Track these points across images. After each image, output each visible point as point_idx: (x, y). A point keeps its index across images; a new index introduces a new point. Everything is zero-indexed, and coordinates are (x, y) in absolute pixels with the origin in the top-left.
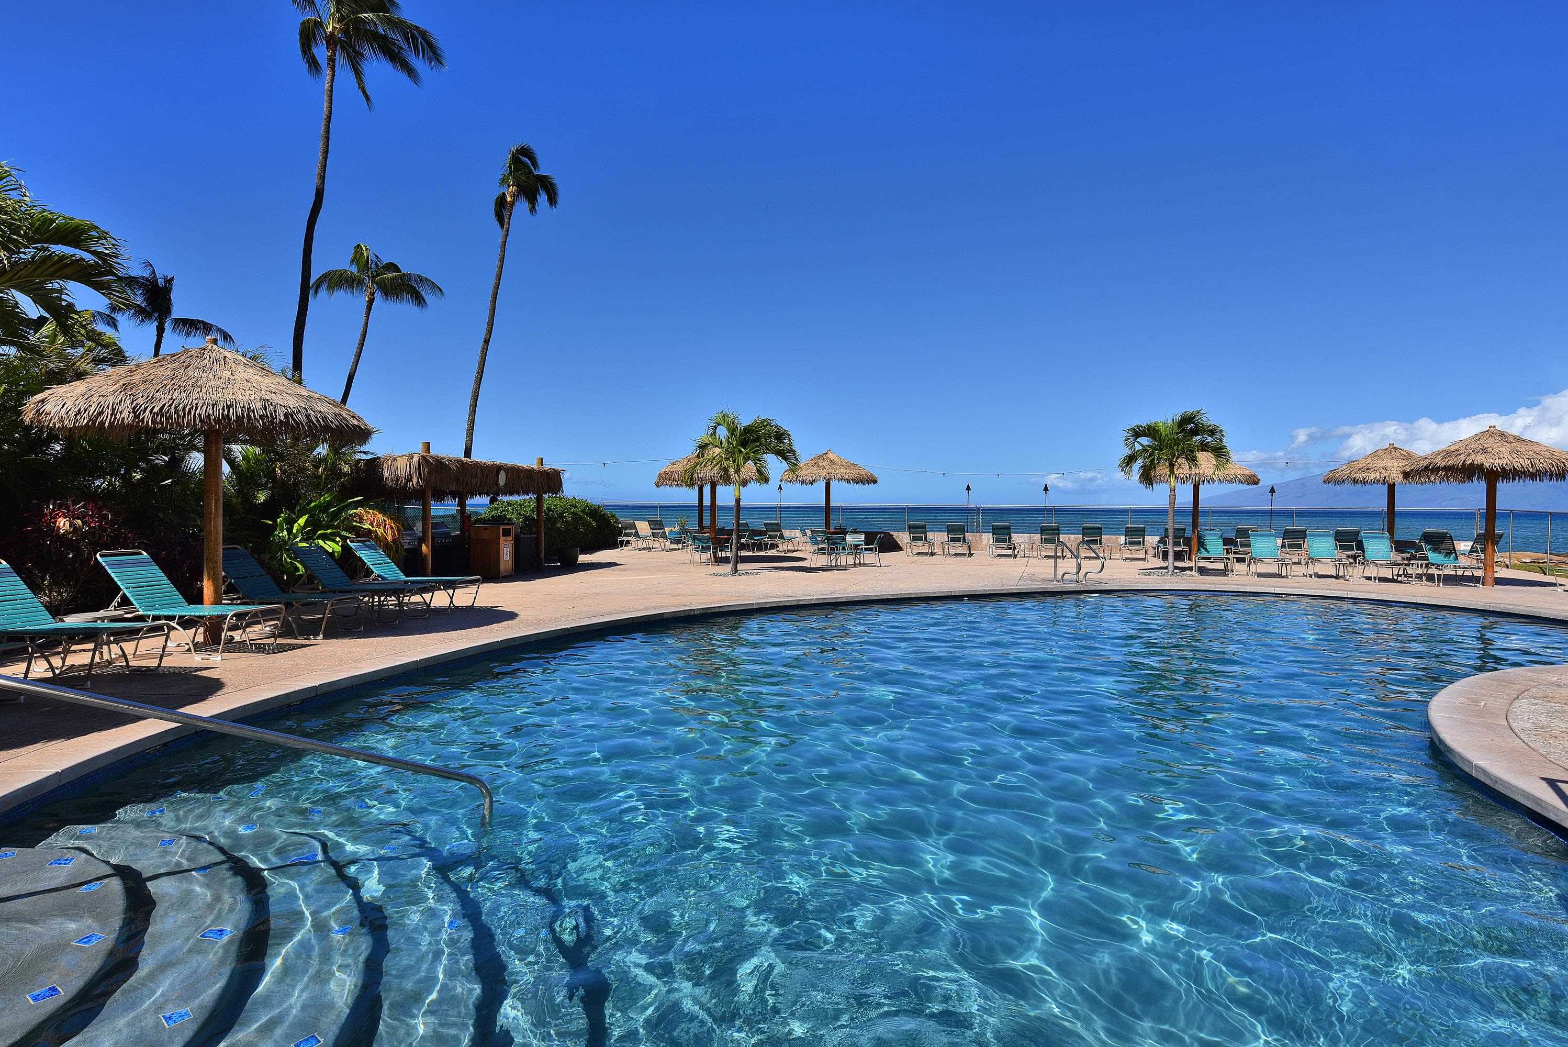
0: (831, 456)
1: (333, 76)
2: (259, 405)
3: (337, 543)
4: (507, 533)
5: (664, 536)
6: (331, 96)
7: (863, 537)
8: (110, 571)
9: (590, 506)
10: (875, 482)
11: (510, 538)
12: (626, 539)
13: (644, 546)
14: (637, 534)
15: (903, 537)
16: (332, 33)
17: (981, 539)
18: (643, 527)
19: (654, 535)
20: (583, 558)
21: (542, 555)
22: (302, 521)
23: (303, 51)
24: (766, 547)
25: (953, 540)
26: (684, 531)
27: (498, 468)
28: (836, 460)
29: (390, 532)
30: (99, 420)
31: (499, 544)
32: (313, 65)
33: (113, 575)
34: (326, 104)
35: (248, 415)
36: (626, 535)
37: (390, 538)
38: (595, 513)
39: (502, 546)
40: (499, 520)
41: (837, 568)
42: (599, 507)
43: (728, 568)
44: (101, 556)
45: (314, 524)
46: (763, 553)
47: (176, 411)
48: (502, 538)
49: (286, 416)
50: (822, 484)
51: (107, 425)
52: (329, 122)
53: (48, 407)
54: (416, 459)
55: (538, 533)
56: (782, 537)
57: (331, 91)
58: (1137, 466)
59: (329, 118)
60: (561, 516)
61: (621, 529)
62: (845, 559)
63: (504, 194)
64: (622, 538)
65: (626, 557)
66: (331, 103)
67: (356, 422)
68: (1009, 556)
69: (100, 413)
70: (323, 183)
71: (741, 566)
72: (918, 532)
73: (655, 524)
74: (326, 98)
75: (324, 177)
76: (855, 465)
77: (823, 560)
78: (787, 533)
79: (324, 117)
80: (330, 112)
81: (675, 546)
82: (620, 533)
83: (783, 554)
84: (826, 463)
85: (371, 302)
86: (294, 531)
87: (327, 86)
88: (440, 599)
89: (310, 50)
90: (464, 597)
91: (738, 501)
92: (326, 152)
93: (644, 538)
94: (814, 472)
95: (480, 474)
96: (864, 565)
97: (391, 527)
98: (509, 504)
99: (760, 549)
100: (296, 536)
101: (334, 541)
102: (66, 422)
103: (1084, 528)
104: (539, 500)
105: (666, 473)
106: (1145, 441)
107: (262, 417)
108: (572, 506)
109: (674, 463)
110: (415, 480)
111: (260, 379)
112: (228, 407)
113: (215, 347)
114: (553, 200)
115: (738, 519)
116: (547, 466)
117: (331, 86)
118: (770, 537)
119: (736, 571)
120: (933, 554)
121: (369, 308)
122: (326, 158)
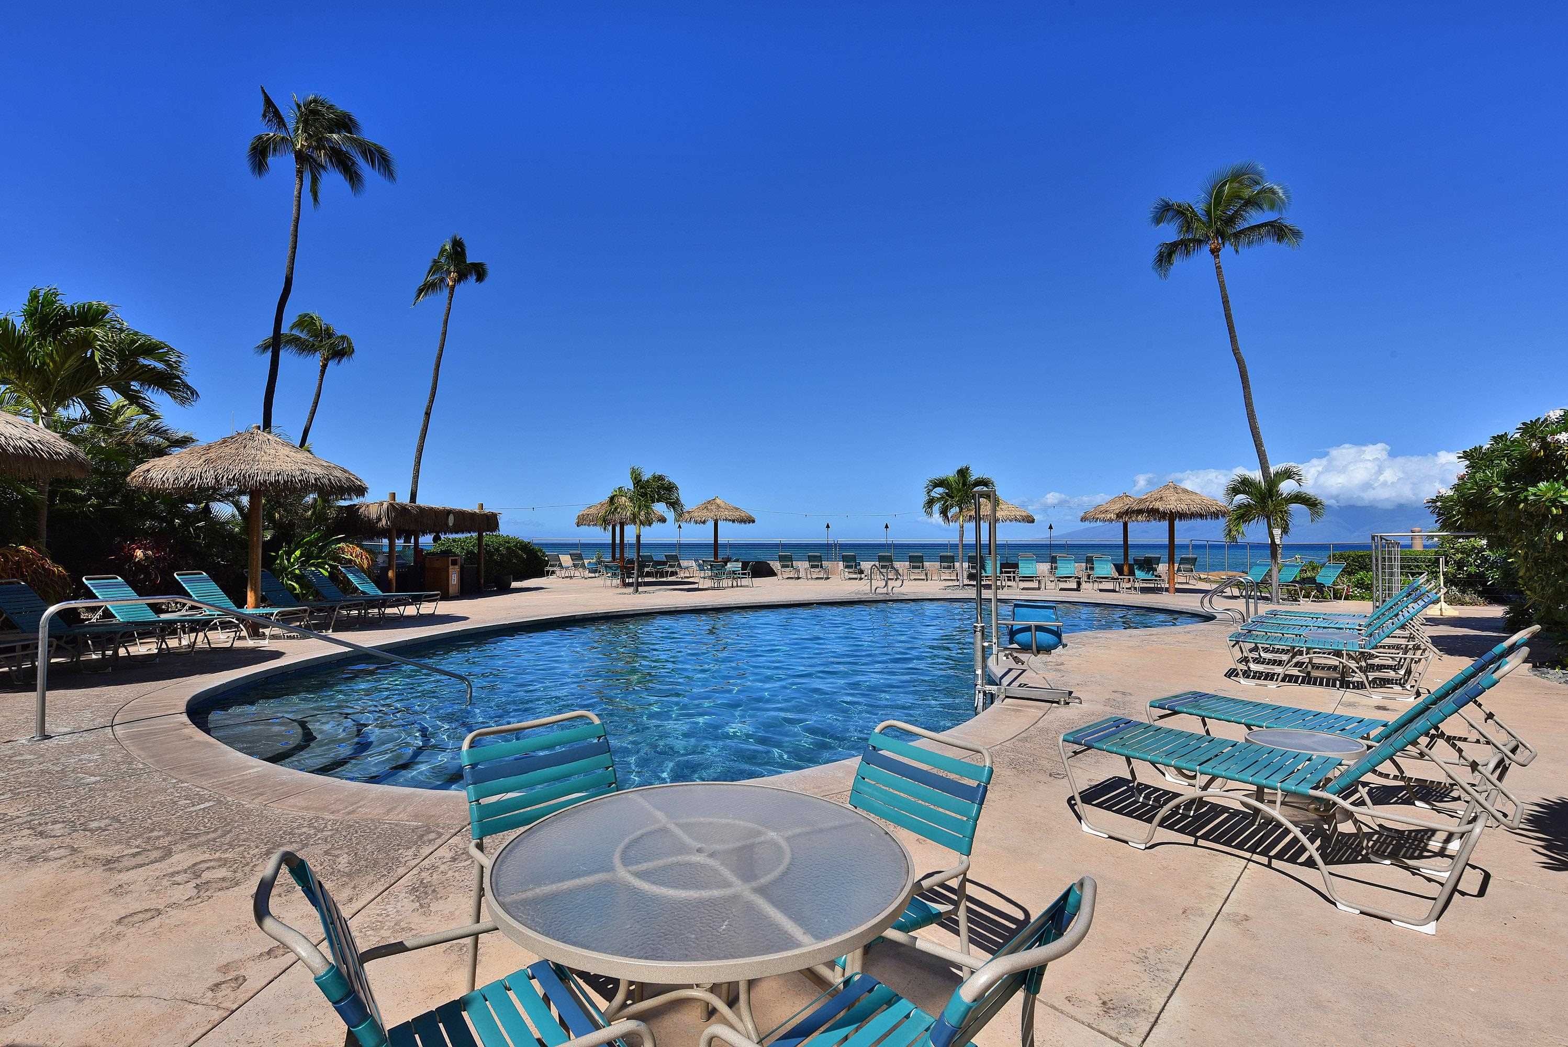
0: (718, 501)
1: (302, 185)
2: (298, 473)
3: (326, 570)
4: (454, 563)
5: (583, 566)
6: (299, 202)
7: (740, 565)
8: (184, 585)
9: (521, 543)
10: (753, 521)
11: (457, 567)
12: (551, 569)
13: (567, 575)
14: (561, 565)
15: (776, 565)
16: (300, 150)
17: (838, 566)
18: (566, 560)
19: (575, 566)
20: (514, 585)
21: (482, 581)
22: (298, 553)
24: (666, 574)
25: (812, 567)
26: (599, 562)
27: (448, 512)
28: (722, 505)
29: (365, 561)
30: (191, 484)
31: (448, 572)
33: (186, 588)
34: (295, 208)
35: (292, 480)
36: (552, 566)
37: (365, 566)
38: (526, 547)
39: (450, 573)
40: (446, 553)
41: (718, 588)
42: (529, 543)
43: (631, 589)
44: (177, 575)
45: (307, 557)
46: (664, 579)
47: (245, 478)
48: (451, 567)
49: (315, 480)
50: (711, 524)
51: (196, 487)
52: (297, 223)
53: (153, 474)
54: (385, 505)
55: (479, 564)
56: (679, 566)
57: (300, 197)
58: (937, 507)
59: (297, 219)
60: (497, 550)
61: (548, 561)
62: (726, 582)
64: (548, 568)
65: (551, 583)
66: (299, 207)
67: (359, 483)
68: (856, 579)
69: (192, 479)
70: (292, 273)
71: (640, 589)
72: (786, 561)
73: (576, 557)
74: (295, 203)
75: (293, 268)
76: (737, 509)
77: (708, 583)
78: (684, 563)
80: (299, 215)
81: (593, 575)
82: (546, 564)
83: (680, 580)
84: (713, 507)
85: (324, 364)
86: (292, 560)
87: (296, 193)
88: (411, 610)
90: (427, 608)
91: (638, 537)
92: (295, 248)
93: (567, 568)
94: (704, 514)
95: (434, 517)
96: (741, 586)
97: (367, 558)
98: (454, 541)
99: (662, 576)
100: (293, 565)
101: (324, 568)
102: (167, 486)
103: (910, 556)
104: (480, 537)
105: (583, 515)
106: (940, 490)
107: (300, 481)
108: (507, 542)
109: (590, 508)
110: (384, 522)
111: (295, 454)
112: (278, 475)
113: (259, 431)
115: (639, 553)
116: (487, 510)
117: (300, 193)
118: (671, 566)
119: (637, 591)
120: (799, 578)
121: (323, 372)
122: (294, 253)
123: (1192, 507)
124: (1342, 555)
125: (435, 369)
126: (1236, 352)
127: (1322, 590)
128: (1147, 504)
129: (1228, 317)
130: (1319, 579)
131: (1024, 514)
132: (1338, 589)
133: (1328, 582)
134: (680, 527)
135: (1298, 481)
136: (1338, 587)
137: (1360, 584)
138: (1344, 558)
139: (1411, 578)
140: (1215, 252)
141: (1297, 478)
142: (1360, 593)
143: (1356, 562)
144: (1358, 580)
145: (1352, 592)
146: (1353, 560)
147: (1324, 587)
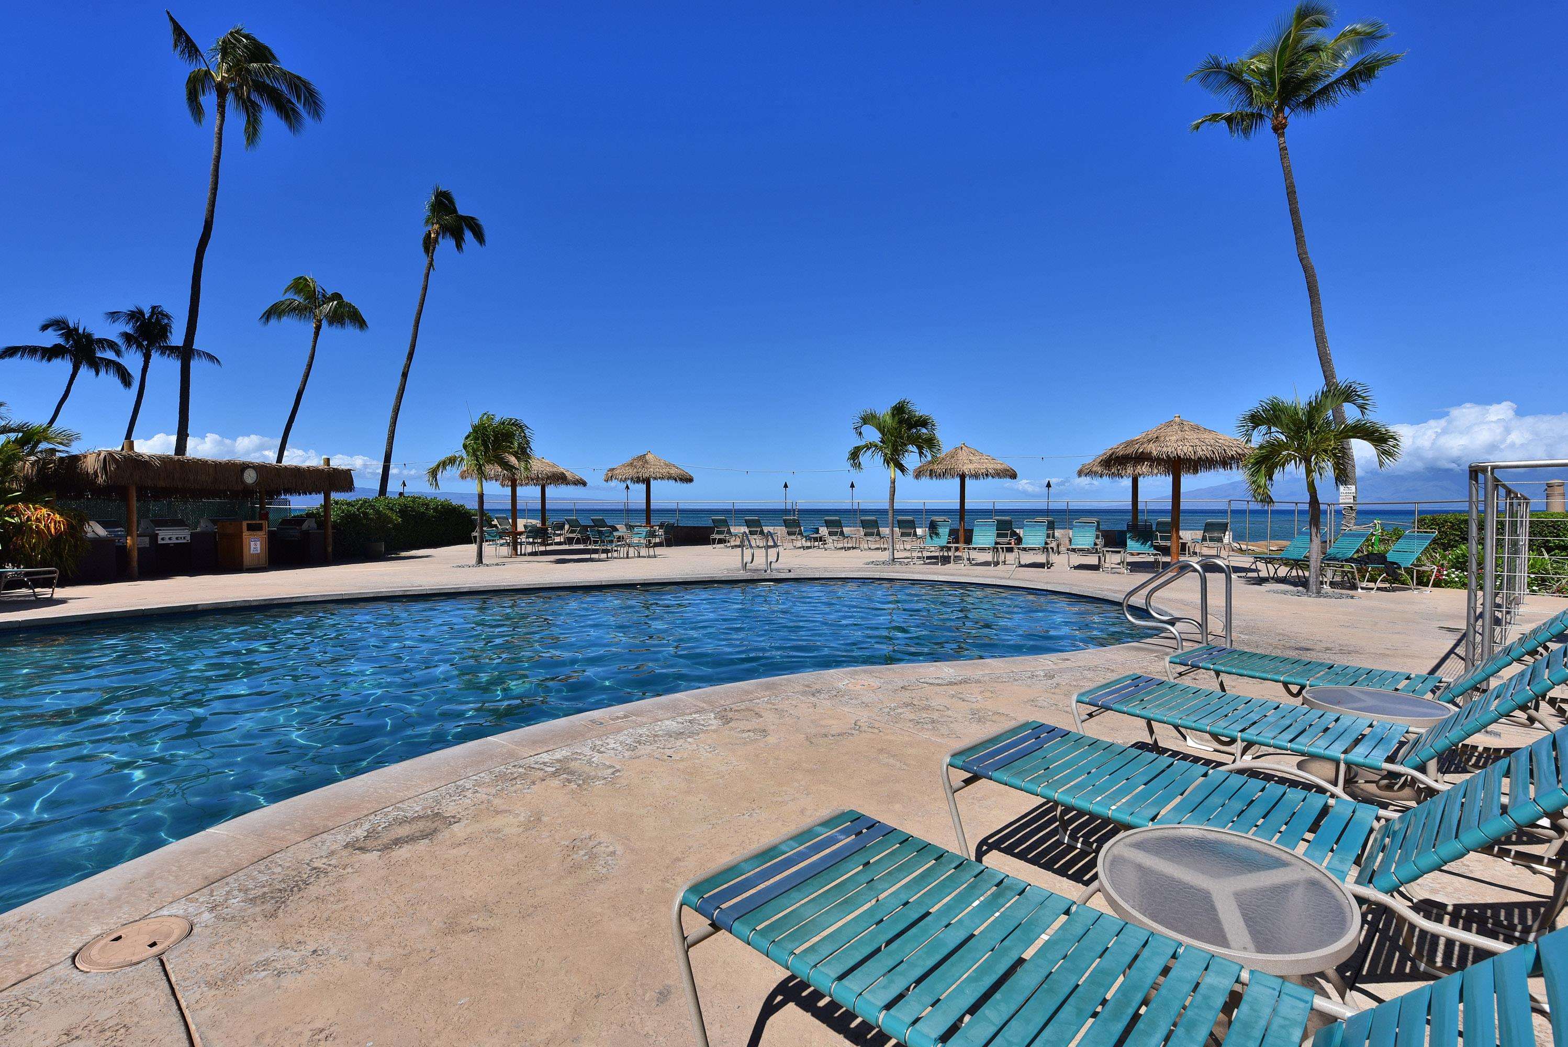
1: (223, 121)
6: (221, 139)
10: (692, 480)
11: (262, 533)
16: (221, 83)
21: (330, 549)
23: (189, 99)
31: (240, 537)
32: (196, 110)
34: (214, 145)
48: (246, 533)
52: (219, 162)
55: (326, 528)
57: (220, 134)
59: (219, 158)
63: (429, 231)
66: (220, 144)
72: (722, 526)
74: (215, 140)
75: (213, 209)
79: (213, 157)
80: (219, 153)
85: (318, 328)
87: (215, 129)
89: (196, 97)
110: (100, 476)
114: (479, 236)
116: (335, 466)
117: (220, 129)
121: (317, 334)
123: (1199, 449)
124: (1434, 519)
125: (414, 326)
126: (1303, 258)
127: (1395, 572)
128: (1137, 446)
129: (1294, 212)
130: (1391, 557)
131: (999, 467)
132: (1424, 572)
133: (1407, 561)
134: (627, 487)
135: (1362, 408)
136: (1424, 568)
137: (1461, 564)
138: (1438, 525)
139: (1546, 556)
140: (1279, 129)
141: (1360, 401)
142: (1460, 578)
143: (1456, 530)
144: (1458, 557)
145: (1447, 575)
146: (1452, 527)
147: (1399, 567)
